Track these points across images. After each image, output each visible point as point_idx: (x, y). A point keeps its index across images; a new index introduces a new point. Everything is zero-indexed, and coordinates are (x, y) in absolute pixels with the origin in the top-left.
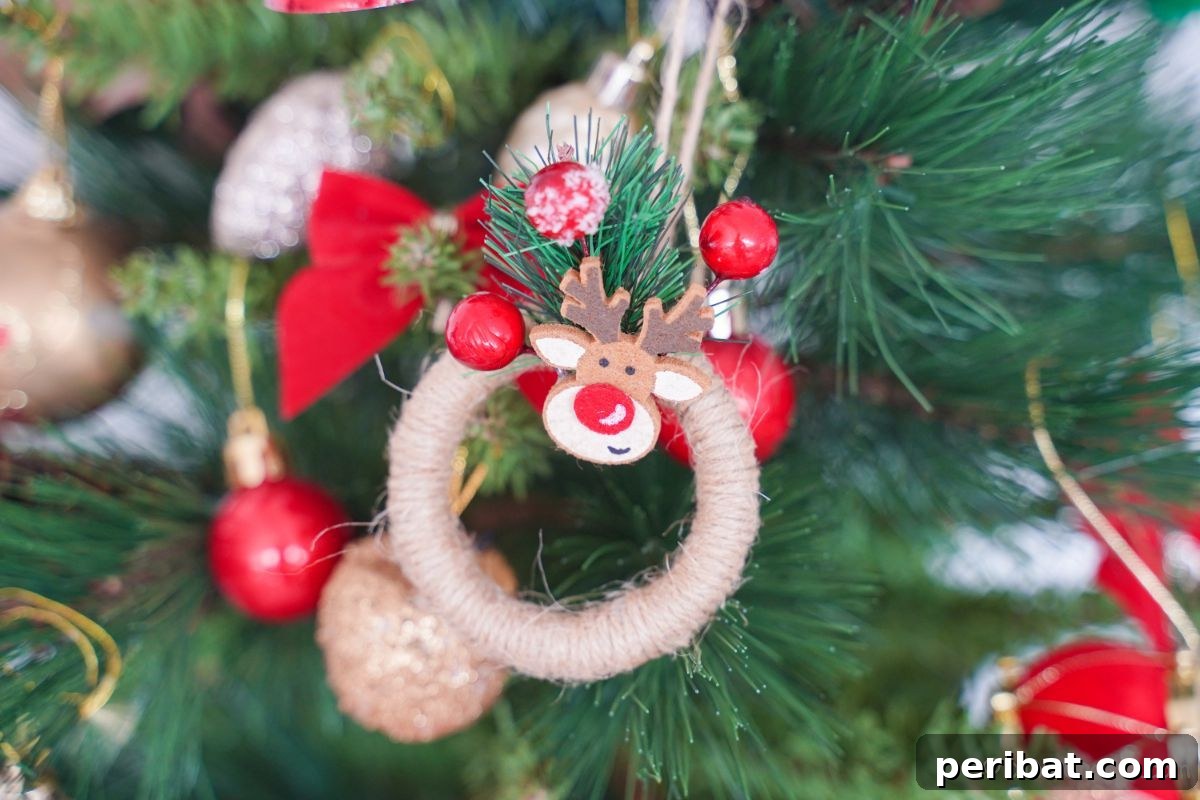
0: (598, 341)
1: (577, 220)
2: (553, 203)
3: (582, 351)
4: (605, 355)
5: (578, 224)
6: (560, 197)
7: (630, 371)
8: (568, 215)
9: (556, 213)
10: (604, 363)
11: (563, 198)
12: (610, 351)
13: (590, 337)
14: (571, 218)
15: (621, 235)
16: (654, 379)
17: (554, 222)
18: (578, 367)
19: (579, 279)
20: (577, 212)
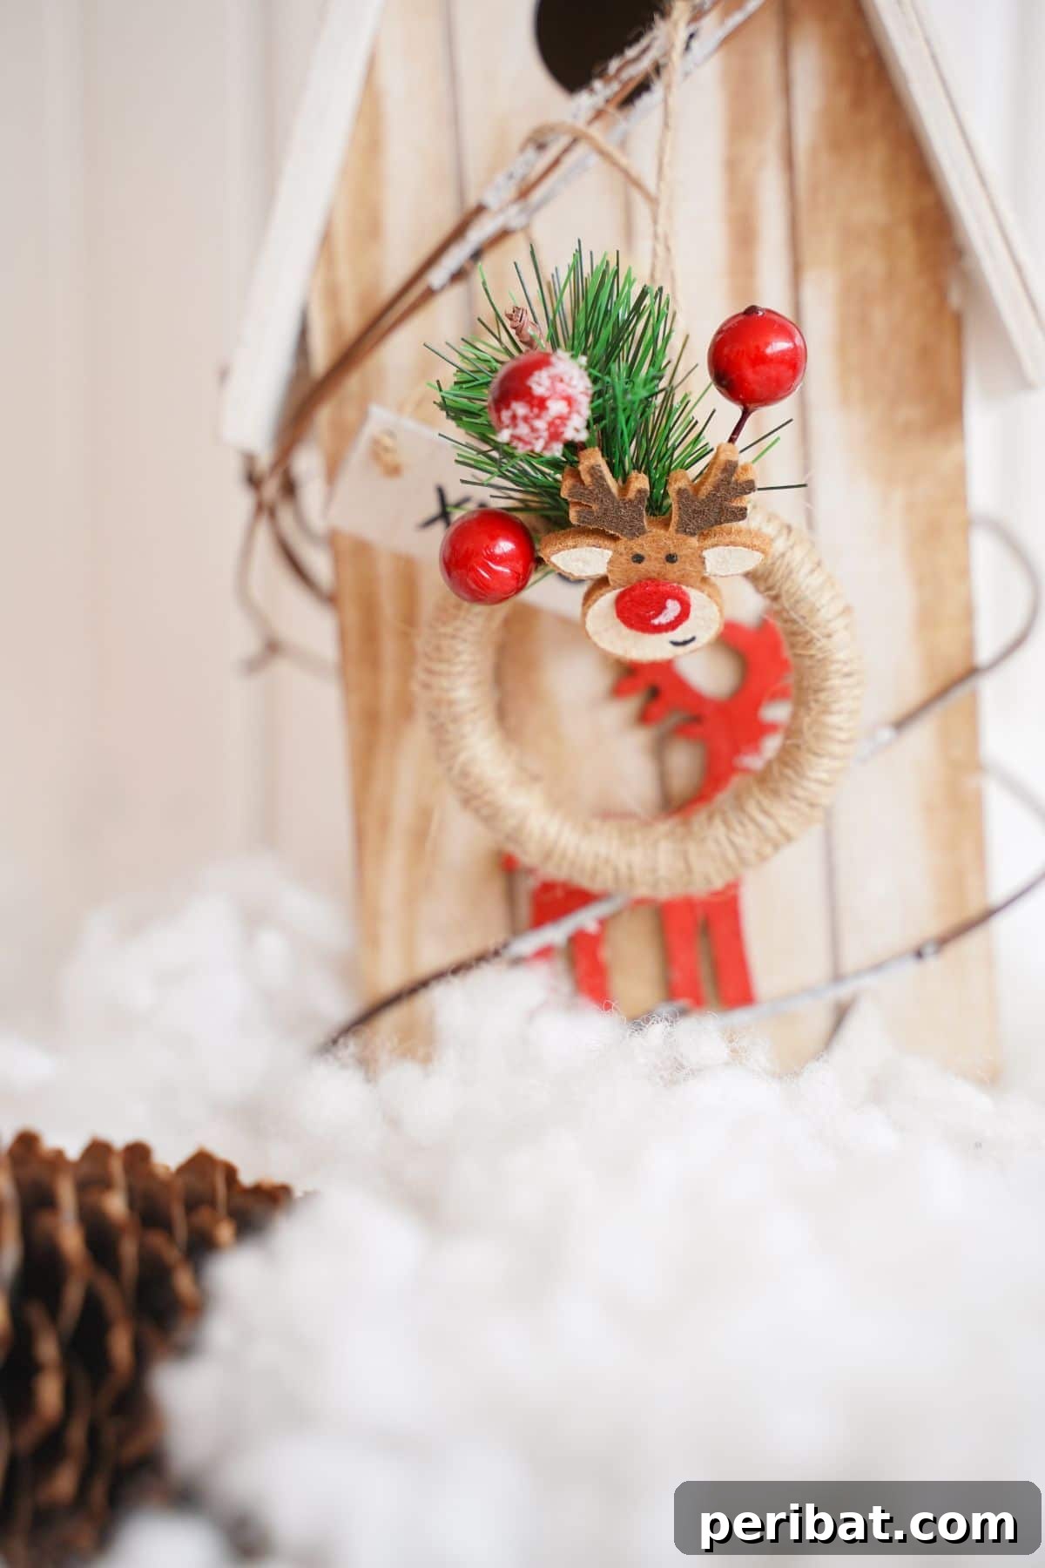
0: (624, 539)
1: (561, 429)
2: (526, 419)
3: (608, 554)
4: (638, 551)
5: (562, 433)
6: (532, 411)
7: (671, 558)
8: (548, 429)
9: (533, 429)
10: (639, 559)
11: (536, 410)
12: (641, 545)
13: (614, 538)
14: (552, 430)
15: (617, 415)
16: (703, 561)
17: (534, 441)
18: (609, 571)
19: (582, 482)
20: (558, 422)
